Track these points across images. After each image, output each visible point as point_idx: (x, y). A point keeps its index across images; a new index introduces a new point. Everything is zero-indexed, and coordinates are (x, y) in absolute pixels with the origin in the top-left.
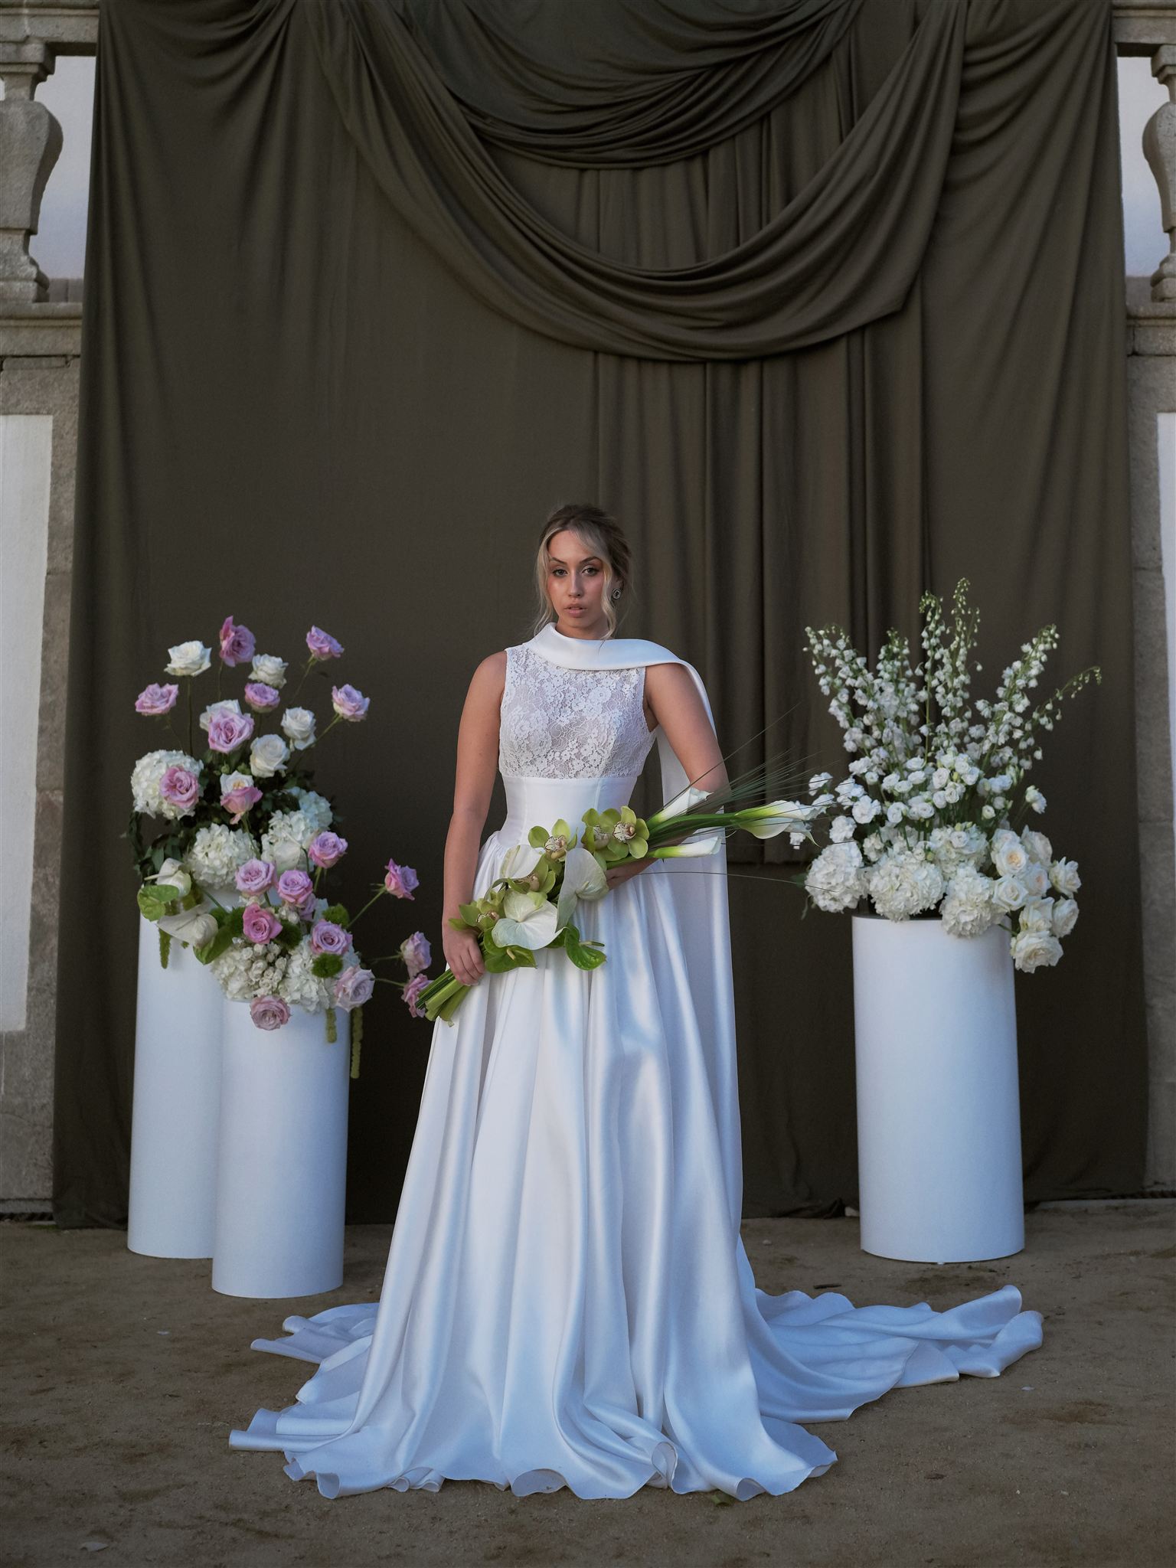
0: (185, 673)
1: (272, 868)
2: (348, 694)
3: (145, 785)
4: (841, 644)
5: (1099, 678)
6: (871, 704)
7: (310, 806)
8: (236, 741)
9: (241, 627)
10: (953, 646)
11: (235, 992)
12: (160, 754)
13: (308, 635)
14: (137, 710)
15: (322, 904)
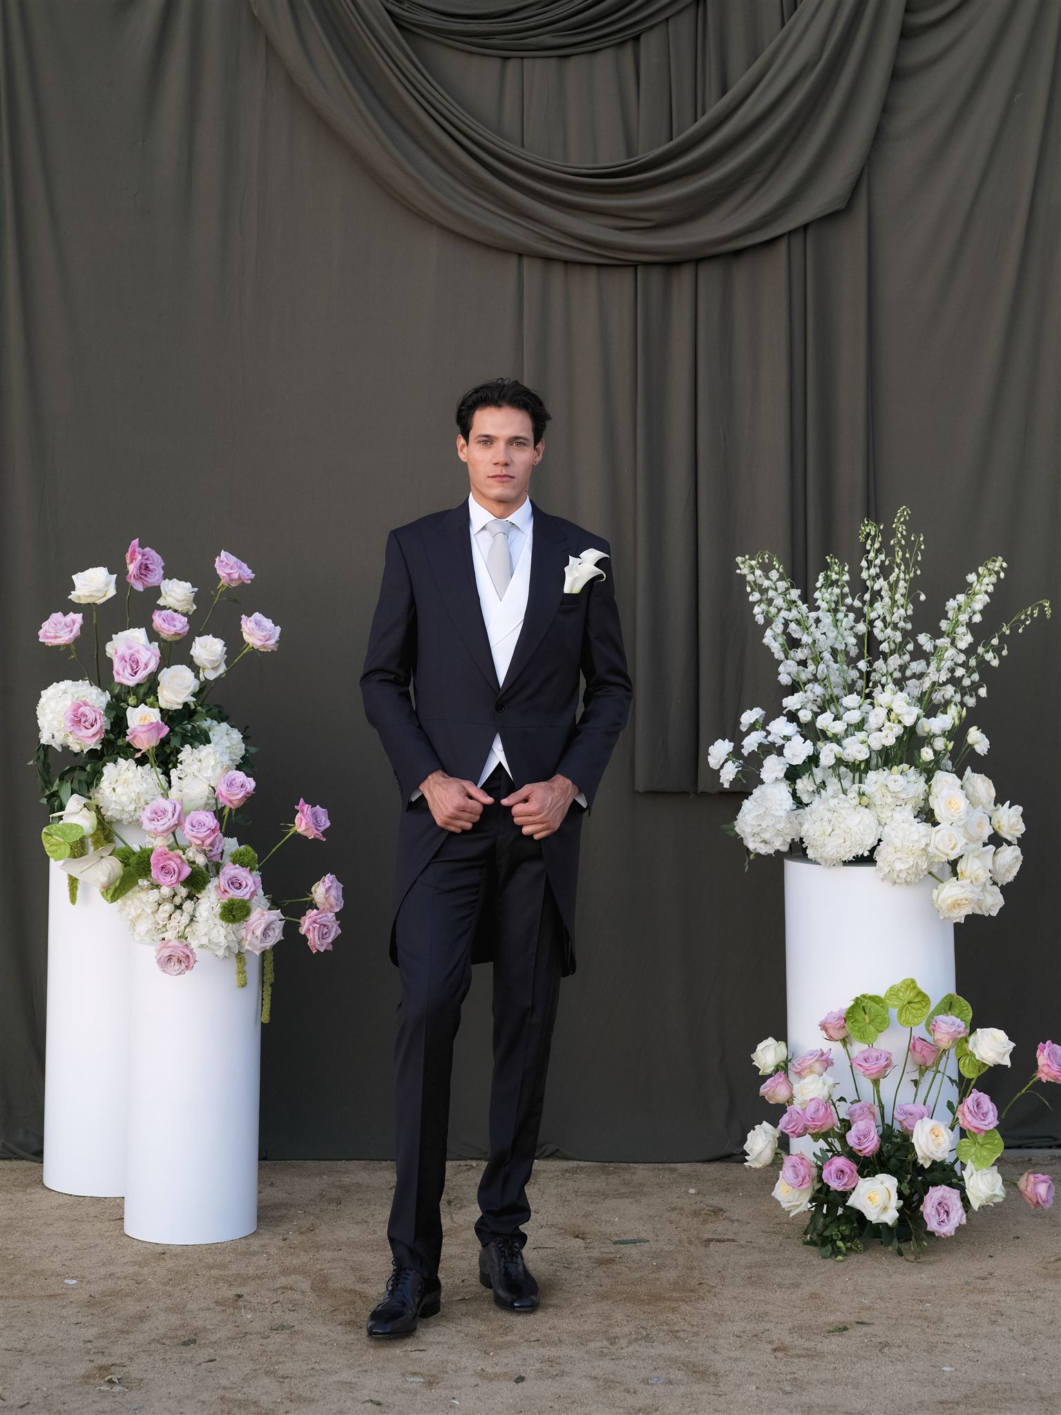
0: (90, 600)
1: (178, 808)
2: (257, 623)
3: (50, 716)
4: (774, 575)
5: (1048, 611)
6: (806, 639)
7: (222, 738)
8: (142, 675)
9: (147, 549)
10: (892, 578)
11: (142, 934)
12: (66, 684)
13: (217, 559)
14: (40, 640)
15: (231, 844)
